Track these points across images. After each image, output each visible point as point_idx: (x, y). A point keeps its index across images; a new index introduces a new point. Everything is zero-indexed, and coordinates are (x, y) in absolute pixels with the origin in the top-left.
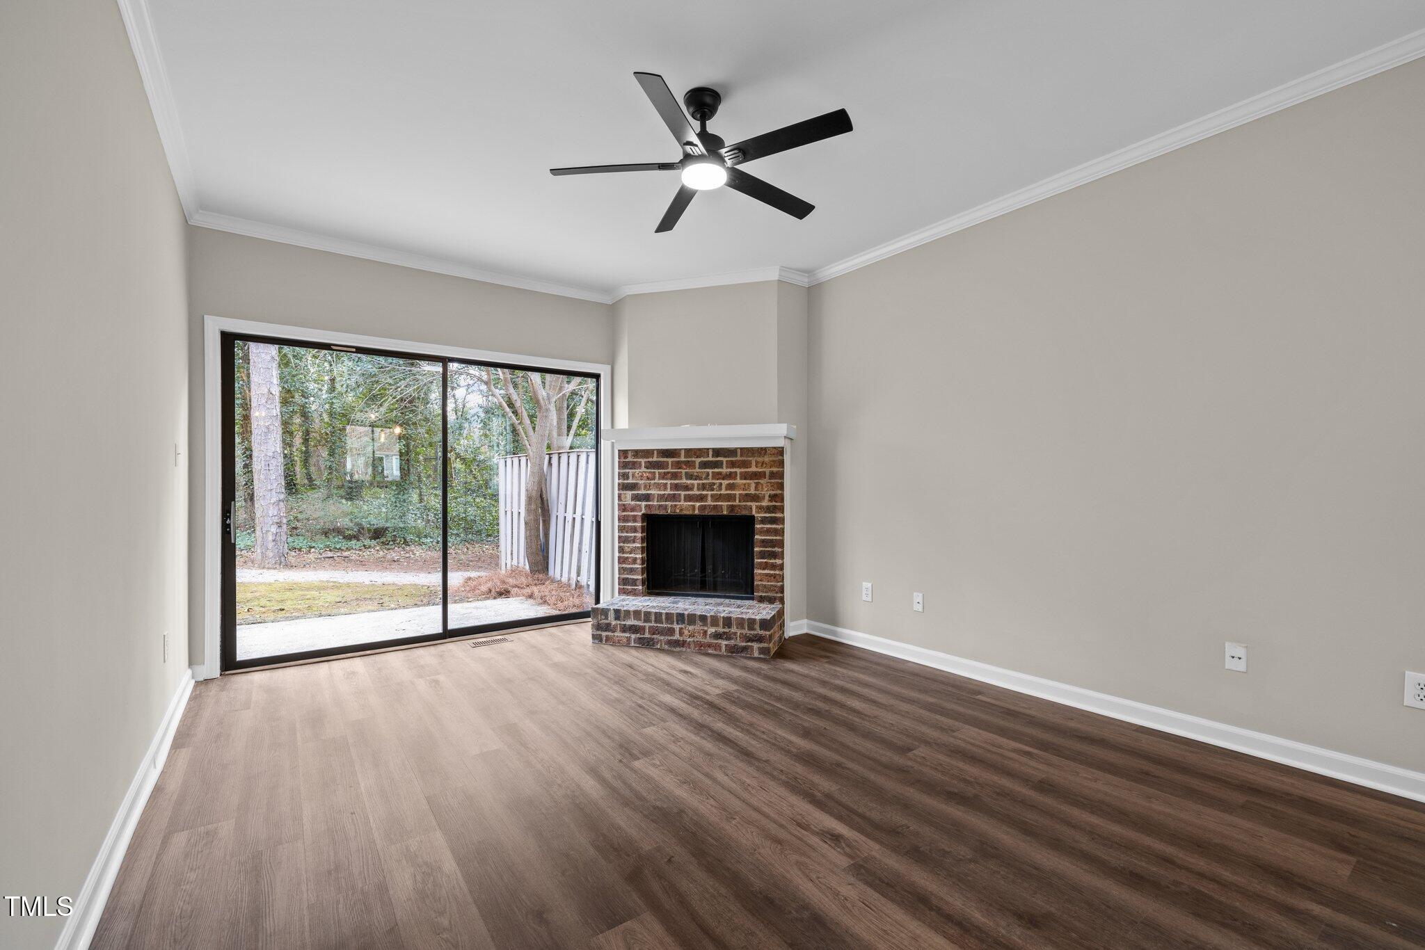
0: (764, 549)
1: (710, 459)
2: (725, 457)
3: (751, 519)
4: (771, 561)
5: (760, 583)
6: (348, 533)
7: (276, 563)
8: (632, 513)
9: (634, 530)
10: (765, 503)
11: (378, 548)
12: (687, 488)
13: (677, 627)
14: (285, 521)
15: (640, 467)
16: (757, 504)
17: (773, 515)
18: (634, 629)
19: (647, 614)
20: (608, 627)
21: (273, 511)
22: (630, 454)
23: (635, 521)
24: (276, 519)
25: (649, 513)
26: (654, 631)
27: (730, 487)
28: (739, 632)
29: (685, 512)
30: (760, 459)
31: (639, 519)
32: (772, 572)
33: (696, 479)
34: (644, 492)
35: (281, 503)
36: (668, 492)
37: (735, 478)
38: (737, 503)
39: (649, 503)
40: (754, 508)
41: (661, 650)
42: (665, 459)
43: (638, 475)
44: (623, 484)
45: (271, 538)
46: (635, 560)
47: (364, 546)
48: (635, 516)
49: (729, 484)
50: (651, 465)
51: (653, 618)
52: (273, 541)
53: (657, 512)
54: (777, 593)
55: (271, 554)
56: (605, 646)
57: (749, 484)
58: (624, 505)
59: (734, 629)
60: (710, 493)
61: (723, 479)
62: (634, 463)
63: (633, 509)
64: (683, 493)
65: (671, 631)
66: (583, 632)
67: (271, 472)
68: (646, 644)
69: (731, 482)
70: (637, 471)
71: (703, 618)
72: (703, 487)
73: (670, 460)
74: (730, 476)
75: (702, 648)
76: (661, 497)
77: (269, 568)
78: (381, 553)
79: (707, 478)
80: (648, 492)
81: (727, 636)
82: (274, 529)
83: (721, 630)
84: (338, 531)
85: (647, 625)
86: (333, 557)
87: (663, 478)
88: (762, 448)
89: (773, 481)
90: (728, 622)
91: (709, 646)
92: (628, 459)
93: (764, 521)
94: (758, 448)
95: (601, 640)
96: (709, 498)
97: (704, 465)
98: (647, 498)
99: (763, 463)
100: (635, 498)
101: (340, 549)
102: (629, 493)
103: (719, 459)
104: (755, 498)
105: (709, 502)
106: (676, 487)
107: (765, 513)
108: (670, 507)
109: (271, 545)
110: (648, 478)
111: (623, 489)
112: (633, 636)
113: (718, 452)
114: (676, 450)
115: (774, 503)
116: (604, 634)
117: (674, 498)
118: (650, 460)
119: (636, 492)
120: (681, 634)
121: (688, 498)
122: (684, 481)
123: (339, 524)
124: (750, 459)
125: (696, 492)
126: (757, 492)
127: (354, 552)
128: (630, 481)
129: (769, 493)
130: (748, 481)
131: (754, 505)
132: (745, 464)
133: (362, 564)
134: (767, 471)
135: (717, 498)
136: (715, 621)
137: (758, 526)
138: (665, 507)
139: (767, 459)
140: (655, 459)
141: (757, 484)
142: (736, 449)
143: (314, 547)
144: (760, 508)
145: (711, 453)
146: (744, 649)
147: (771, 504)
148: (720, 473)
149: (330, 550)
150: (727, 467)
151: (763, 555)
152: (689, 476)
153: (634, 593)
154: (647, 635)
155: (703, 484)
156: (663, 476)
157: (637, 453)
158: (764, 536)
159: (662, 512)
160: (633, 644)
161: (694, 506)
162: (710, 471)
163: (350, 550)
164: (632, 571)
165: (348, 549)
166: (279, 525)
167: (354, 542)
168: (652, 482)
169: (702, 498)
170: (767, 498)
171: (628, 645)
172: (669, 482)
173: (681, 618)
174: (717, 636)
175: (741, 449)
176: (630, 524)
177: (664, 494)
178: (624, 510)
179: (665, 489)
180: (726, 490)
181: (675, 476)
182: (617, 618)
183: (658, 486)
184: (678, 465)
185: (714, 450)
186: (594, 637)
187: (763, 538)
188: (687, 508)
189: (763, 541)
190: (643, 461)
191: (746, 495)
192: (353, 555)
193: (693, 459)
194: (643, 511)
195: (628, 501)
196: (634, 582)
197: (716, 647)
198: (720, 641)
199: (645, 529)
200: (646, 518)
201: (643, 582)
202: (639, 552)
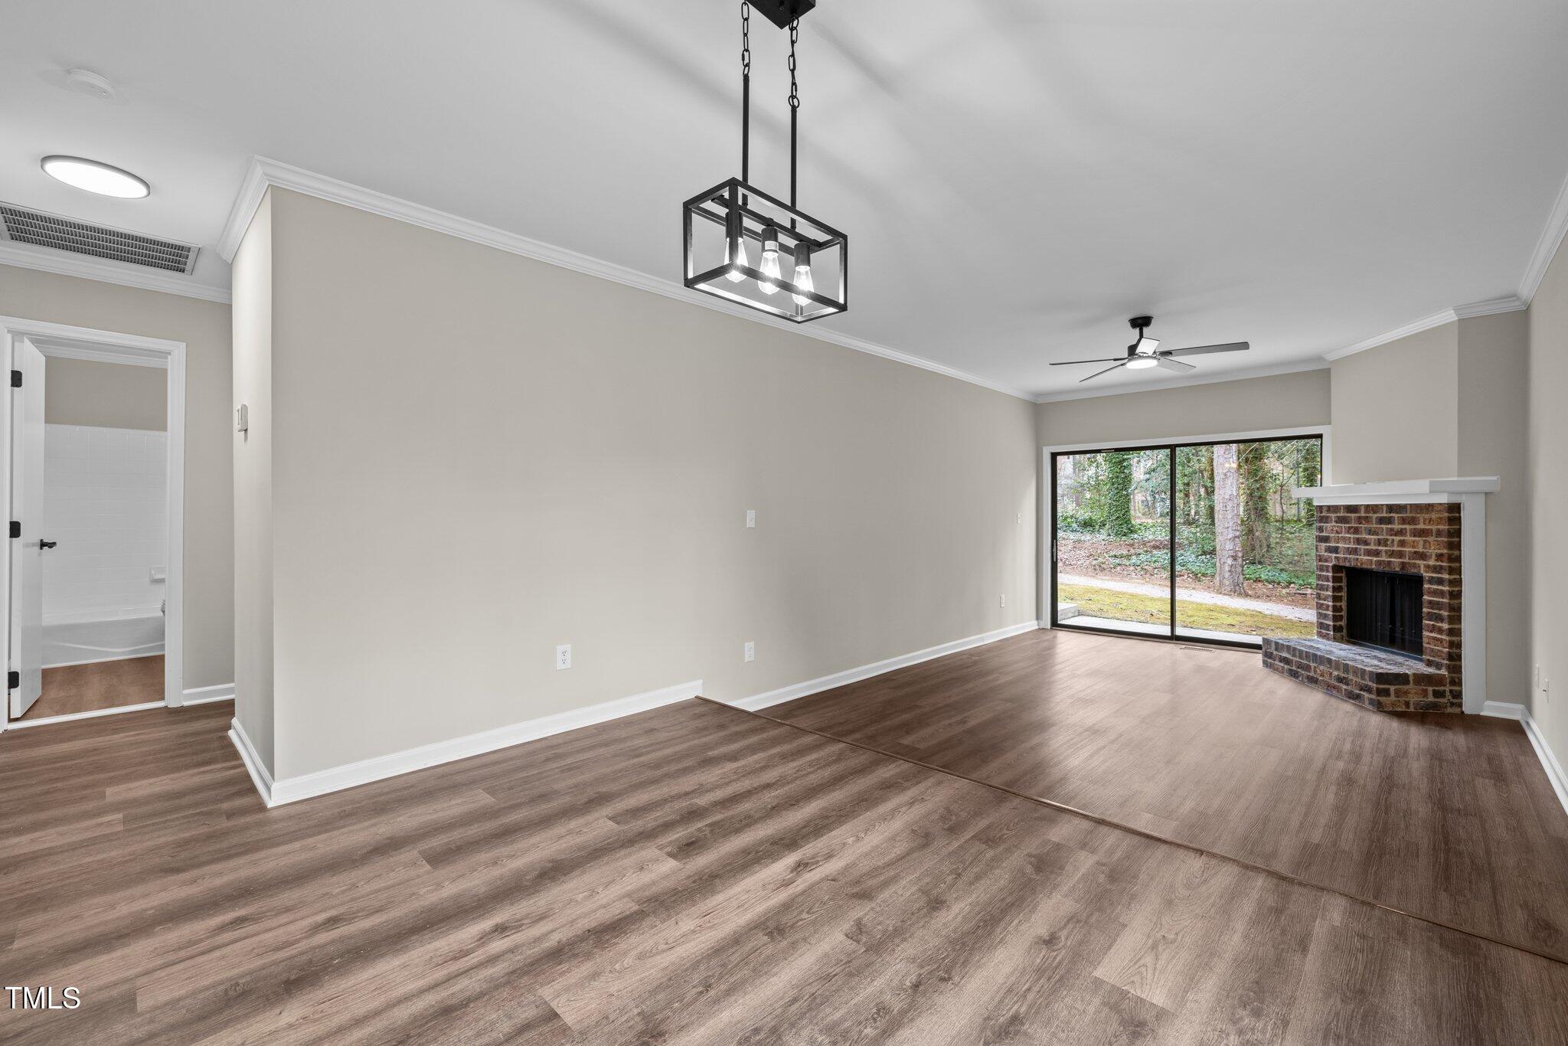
0: (1431, 610)
1: (1385, 514)
2: (1397, 513)
3: (1418, 580)
4: (1439, 625)
5: (1427, 646)
7: (1231, 591)
8: (1326, 564)
9: (1327, 579)
10: (1432, 562)
12: (1366, 543)
13: (1312, 665)
14: (1240, 555)
15: (1331, 521)
16: (1425, 562)
17: (1440, 575)
18: (1287, 660)
19: (1294, 650)
20: (1271, 656)
21: (1229, 546)
22: (1325, 509)
23: (1327, 571)
24: (1231, 553)
25: (1337, 564)
26: (1298, 665)
27: (1402, 543)
29: (1364, 566)
30: (1427, 516)
31: (1330, 570)
32: (1439, 636)
33: (1373, 535)
34: (1333, 545)
35: (1237, 539)
36: (1352, 546)
37: (1405, 535)
38: (1406, 560)
39: (1338, 555)
40: (1422, 568)
41: (1299, 683)
42: (1349, 515)
43: (1330, 528)
44: (1319, 536)
45: (1227, 568)
46: (1327, 607)
48: (1327, 567)
49: (1400, 541)
50: (1340, 520)
51: (1297, 653)
52: (1229, 571)
53: (1344, 564)
54: (1444, 659)
55: (1227, 583)
56: (1265, 672)
57: (1418, 542)
58: (1320, 556)
59: (1350, 676)
60: (1384, 548)
61: (1396, 535)
62: (1328, 518)
63: (1326, 561)
64: (1363, 547)
65: (1309, 668)
67: (1228, 512)
68: (1291, 675)
69: (1402, 538)
70: (1330, 525)
71: (1329, 661)
72: (1379, 542)
73: (1353, 515)
74: (1401, 532)
75: (1329, 688)
76: (1346, 551)
77: (1224, 594)
79: (1382, 534)
80: (1337, 545)
81: (1346, 681)
82: (1230, 561)
83: (1342, 675)
87: (1348, 532)
88: (1429, 504)
89: (1439, 539)
90: (1346, 668)
91: (1333, 687)
92: (1323, 514)
93: (1431, 581)
94: (1426, 504)
95: (1266, 665)
96: (1384, 554)
97: (1381, 521)
98: (1336, 550)
99: (1430, 520)
100: (1330, 550)
102: (1323, 545)
103: (1392, 515)
104: (1423, 556)
105: (1384, 558)
106: (1358, 541)
107: (1432, 572)
108: (1353, 560)
109: (1227, 575)
110: (1337, 532)
111: (1318, 541)
112: (1286, 666)
113: (1391, 508)
114: (1357, 505)
115: (1440, 563)
116: (1269, 660)
117: (1355, 551)
118: (1338, 515)
119: (1328, 544)
120: (1315, 671)
121: (1369, 553)
122: (1364, 536)
124: (1418, 515)
125: (1373, 547)
126: (1425, 551)
128: (1324, 534)
129: (1436, 551)
130: (1417, 539)
131: (1421, 563)
132: (1413, 521)
134: (1434, 528)
135: (1392, 554)
136: (1337, 665)
137: (1426, 586)
138: (1350, 560)
139: (1434, 516)
140: (1342, 514)
141: (1425, 541)
142: (1406, 505)
143: (1294, 583)
144: (1428, 567)
145: (1385, 509)
146: (1358, 696)
147: (1438, 564)
148: (1392, 530)
150: (1399, 524)
151: (1431, 616)
152: (1370, 532)
154: (1294, 668)
155: (1379, 539)
157: (1329, 508)
158: (1431, 596)
159: (1347, 564)
160: (1282, 673)
161: (1371, 561)
162: (1385, 527)
166: (1235, 558)
168: (1340, 535)
169: (1377, 553)
170: (1434, 557)
172: (1352, 536)
173: (1315, 657)
175: (1411, 505)
176: (1324, 573)
177: (1349, 548)
178: (1320, 560)
179: (1350, 543)
180: (1398, 546)
181: (1356, 531)
182: (1277, 649)
183: (1344, 540)
184: (1359, 520)
185: (1388, 506)
186: (1265, 662)
187: (1430, 599)
189: (1430, 602)
190: (1333, 515)
191: (1415, 552)
193: (1370, 515)
194: (1334, 563)
195: (1323, 552)
196: (1327, 627)
197: (1338, 689)
198: (1341, 685)
199: (1335, 579)
200: (1337, 569)
201: (1337, 629)
202: (1330, 599)
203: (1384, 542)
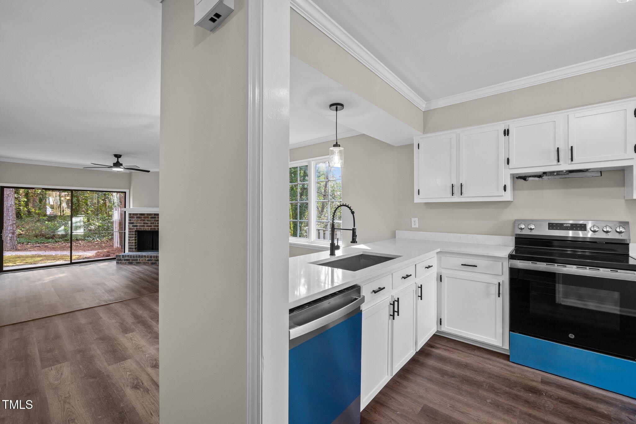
1: (153, 216)
6: (47, 236)
7: (11, 249)
9: (133, 234)
11: (63, 242)
12: (147, 224)
13: (138, 259)
15: (134, 218)
18: (127, 260)
19: (131, 256)
20: (120, 260)
22: (132, 214)
23: (133, 232)
26: (133, 260)
28: (154, 259)
31: (134, 232)
34: (135, 225)
35: (14, 225)
36: (142, 224)
41: (135, 265)
42: (141, 216)
43: (134, 220)
44: (130, 222)
46: (133, 243)
47: (56, 241)
48: (133, 231)
50: (137, 218)
51: (132, 257)
53: (139, 230)
56: (120, 265)
59: (152, 258)
60: (153, 225)
62: (133, 217)
63: (132, 229)
64: (146, 225)
65: (137, 260)
66: (114, 262)
67: (10, 213)
68: (131, 263)
70: (134, 219)
71: (145, 256)
72: (151, 223)
73: (143, 216)
74: (157, 220)
75: (144, 264)
76: (140, 226)
77: (8, 251)
78: (64, 244)
79: (152, 221)
81: (151, 260)
82: (10, 234)
83: (149, 259)
84: (43, 236)
85: (131, 259)
86: (39, 246)
87: (141, 221)
90: (151, 257)
91: (146, 263)
92: (131, 216)
95: (118, 263)
96: (153, 226)
97: (152, 218)
98: (136, 226)
100: (133, 226)
101: (43, 243)
103: (156, 216)
106: (144, 223)
108: (142, 229)
110: (137, 221)
111: (130, 224)
112: (127, 262)
116: (119, 262)
117: (143, 226)
118: (137, 216)
120: (139, 260)
121: (147, 226)
122: (146, 222)
123: (43, 232)
125: (149, 225)
127: (50, 244)
128: (132, 222)
133: (54, 249)
135: (155, 226)
136: (148, 257)
138: (141, 229)
140: (139, 216)
143: (30, 242)
145: (153, 215)
146: (155, 263)
148: (155, 220)
149: (38, 243)
150: (157, 218)
152: (148, 221)
153: (133, 251)
154: (131, 261)
156: (141, 220)
157: (134, 214)
159: (140, 230)
160: (127, 264)
161: (149, 228)
162: (153, 219)
163: (48, 243)
164: (132, 245)
165: (47, 243)
167: (50, 240)
169: (151, 226)
171: (126, 264)
172: (142, 222)
173: (139, 256)
174: (148, 260)
176: (131, 233)
178: (130, 229)
179: (141, 224)
180: (157, 224)
181: (144, 220)
182: (123, 257)
183: (139, 223)
184: (145, 218)
185: (154, 214)
188: (147, 229)
190: (135, 216)
192: (50, 245)
193: (149, 216)
195: (131, 227)
196: (133, 248)
197: (148, 263)
198: (149, 261)
199: (135, 234)
200: (136, 231)
201: (135, 248)
202: (134, 240)
203: (153, 223)
